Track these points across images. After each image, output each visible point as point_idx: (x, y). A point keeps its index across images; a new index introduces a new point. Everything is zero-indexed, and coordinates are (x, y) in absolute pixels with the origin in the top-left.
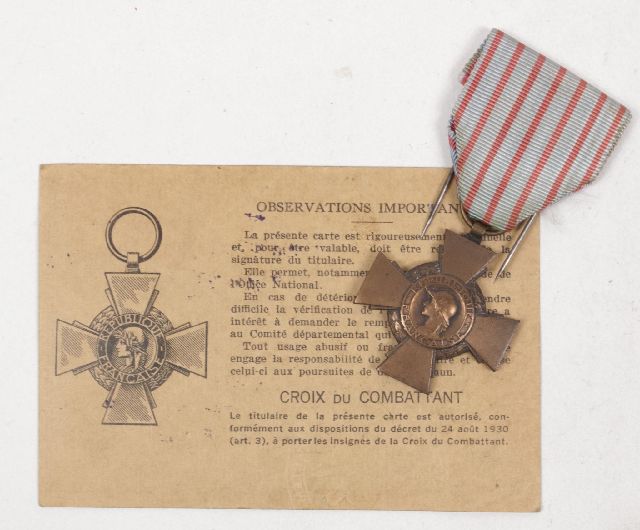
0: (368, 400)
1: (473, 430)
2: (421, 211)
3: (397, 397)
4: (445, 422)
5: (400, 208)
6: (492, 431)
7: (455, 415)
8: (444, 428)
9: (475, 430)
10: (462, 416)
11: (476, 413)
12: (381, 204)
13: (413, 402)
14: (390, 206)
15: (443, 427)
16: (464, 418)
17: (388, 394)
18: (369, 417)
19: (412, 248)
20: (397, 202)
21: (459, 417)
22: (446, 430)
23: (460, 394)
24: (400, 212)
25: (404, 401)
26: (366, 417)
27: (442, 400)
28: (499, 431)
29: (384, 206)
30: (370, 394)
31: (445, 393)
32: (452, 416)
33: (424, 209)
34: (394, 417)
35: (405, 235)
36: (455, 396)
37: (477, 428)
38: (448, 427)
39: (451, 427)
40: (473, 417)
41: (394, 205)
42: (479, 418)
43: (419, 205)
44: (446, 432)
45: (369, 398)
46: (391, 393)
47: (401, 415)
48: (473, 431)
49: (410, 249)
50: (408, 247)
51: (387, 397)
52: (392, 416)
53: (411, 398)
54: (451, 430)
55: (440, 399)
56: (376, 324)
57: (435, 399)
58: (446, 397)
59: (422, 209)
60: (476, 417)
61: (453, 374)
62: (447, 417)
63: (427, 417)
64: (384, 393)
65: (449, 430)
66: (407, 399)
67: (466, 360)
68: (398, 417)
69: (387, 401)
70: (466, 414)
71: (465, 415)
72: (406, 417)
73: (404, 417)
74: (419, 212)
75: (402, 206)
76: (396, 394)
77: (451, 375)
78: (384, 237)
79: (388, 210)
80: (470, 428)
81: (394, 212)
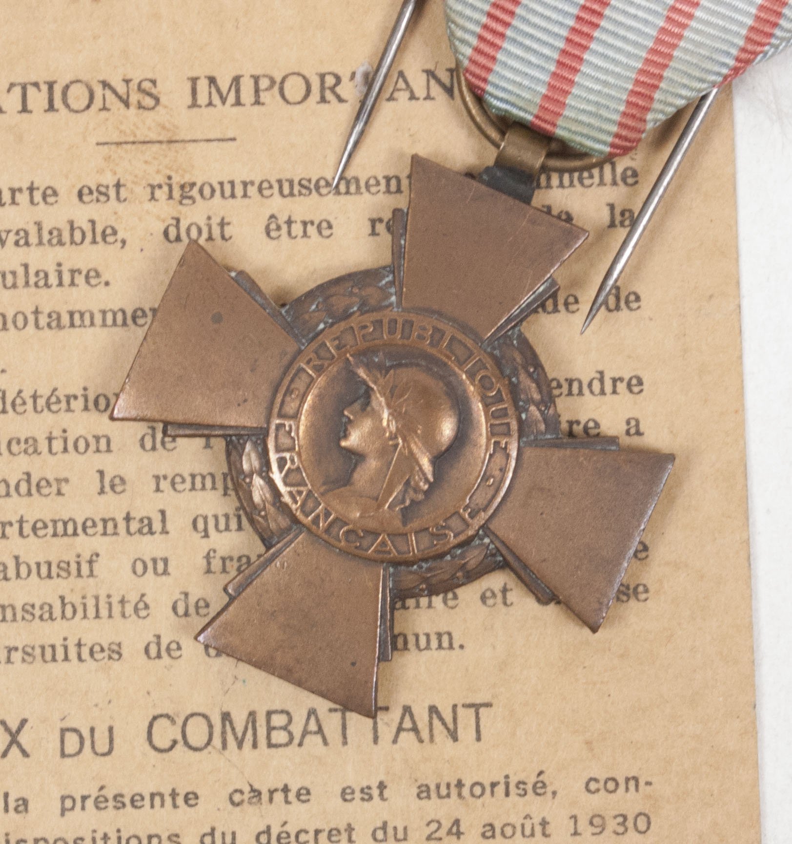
0: (175, 742)
1: (533, 828)
2: (329, 95)
3: (270, 729)
4: (434, 808)
5: (257, 91)
6: (598, 830)
7: (468, 783)
8: (434, 826)
9: (538, 829)
10: (494, 785)
11: (541, 773)
12: (194, 81)
13: (325, 742)
14: (224, 84)
15: (428, 824)
16: (500, 790)
17: (239, 719)
18: (180, 801)
19: (305, 224)
20: (248, 69)
21: (480, 789)
22: (442, 833)
23: (482, 711)
24: (257, 102)
25: (296, 741)
26: (168, 800)
27: (425, 734)
28: (621, 829)
29: (203, 86)
30: (180, 722)
31: (433, 710)
32: (460, 784)
33: (338, 89)
34: (265, 796)
35: (280, 182)
36: (466, 717)
37: (544, 823)
38: (446, 824)
39: (457, 822)
40: (529, 787)
41: (237, 80)
42: (550, 789)
43: (322, 77)
44: (440, 839)
45: (179, 737)
46: (252, 714)
47: (286, 790)
48: (533, 835)
49: (297, 229)
50: (289, 222)
51: (239, 730)
52: (256, 793)
53: (320, 731)
54: (459, 834)
55: (415, 729)
56: (193, 484)
57: (400, 729)
58: (436, 722)
59: (332, 89)
60: (540, 788)
61: (456, 645)
62: (444, 791)
63: (375, 792)
64: (226, 717)
65: (449, 832)
66: (305, 733)
67: (500, 596)
68: (279, 797)
69: (240, 744)
70: (507, 777)
71: (502, 781)
72: (304, 794)
73: (298, 795)
74: (323, 100)
75: (264, 83)
76: (268, 721)
77: (451, 647)
78: (207, 191)
79: (216, 100)
80: (523, 826)
81: (238, 103)
